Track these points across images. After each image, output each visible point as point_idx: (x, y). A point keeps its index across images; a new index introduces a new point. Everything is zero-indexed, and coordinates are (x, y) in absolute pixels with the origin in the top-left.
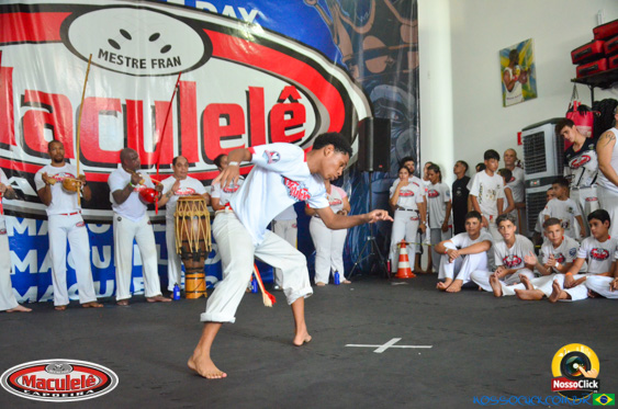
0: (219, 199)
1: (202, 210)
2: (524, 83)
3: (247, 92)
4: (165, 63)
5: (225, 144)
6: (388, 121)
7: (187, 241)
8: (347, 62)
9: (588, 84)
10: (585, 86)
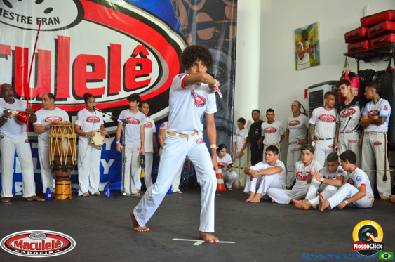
1: (71, 133)
2: (311, 54)
3: (109, 47)
4: (48, 22)
5: (90, 86)
7: (58, 157)
8: (183, 31)
9: (356, 58)
10: (354, 59)
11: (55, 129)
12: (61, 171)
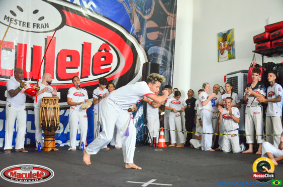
0: (72, 99)
2: (229, 50)
3: (82, 45)
4: (40, 26)
10: (260, 55)
12: (47, 131)
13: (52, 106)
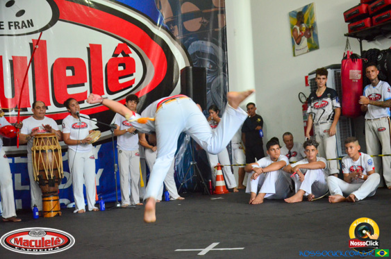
0: (69, 134)
1: (55, 144)
2: (308, 37)
3: (88, 48)
4: (20, 25)
5: (71, 91)
6: (204, 69)
7: (44, 170)
8: (168, 23)
9: (357, 38)
10: (356, 39)
11: (38, 141)
12: (47, 186)
13: (53, 147)
